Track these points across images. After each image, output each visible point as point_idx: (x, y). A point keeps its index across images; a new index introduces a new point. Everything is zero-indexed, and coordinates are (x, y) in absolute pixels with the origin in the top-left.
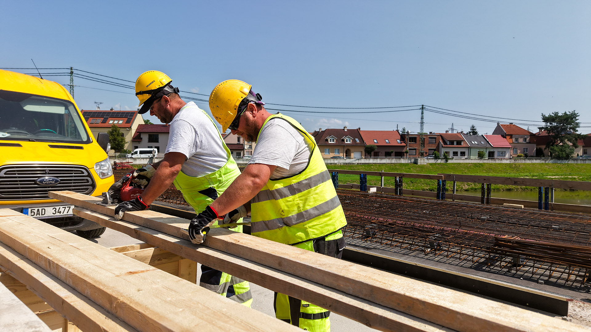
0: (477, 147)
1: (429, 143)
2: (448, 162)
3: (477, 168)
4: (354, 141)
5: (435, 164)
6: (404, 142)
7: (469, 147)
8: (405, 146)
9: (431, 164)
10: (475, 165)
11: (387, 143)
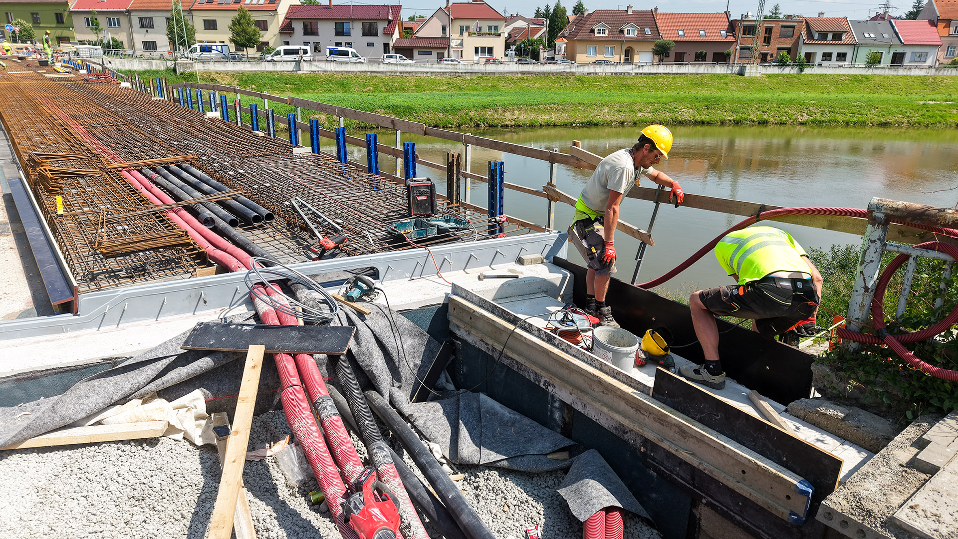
0: (871, 44)
1: (781, 36)
2: (803, 73)
3: (856, 83)
4: (642, 31)
5: (778, 75)
6: (733, 36)
7: (855, 45)
8: (733, 42)
9: (769, 76)
10: (855, 78)
11: (700, 36)
